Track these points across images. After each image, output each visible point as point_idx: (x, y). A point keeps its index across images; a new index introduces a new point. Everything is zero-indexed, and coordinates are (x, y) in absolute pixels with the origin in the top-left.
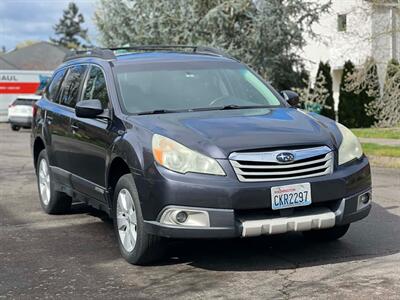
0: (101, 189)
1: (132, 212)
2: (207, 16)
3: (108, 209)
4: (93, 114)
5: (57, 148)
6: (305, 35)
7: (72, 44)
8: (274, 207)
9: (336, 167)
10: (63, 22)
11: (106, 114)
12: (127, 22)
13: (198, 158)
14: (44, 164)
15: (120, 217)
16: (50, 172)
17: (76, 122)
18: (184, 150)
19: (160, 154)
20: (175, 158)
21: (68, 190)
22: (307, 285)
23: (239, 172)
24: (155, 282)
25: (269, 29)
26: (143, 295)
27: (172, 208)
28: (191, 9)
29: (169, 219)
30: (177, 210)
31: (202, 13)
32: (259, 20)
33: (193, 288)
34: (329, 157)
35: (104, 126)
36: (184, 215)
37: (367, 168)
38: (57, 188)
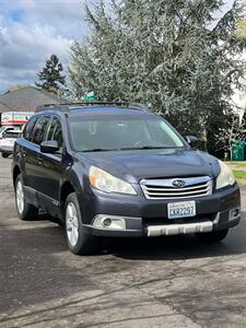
0: (56, 203)
1: (76, 218)
2: (155, 70)
3: (60, 216)
4: (53, 151)
5: (29, 173)
6: (233, 86)
7: (52, 88)
8: (169, 217)
9: (214, 191)
10: (45, 70)
11: (60, 151)
12: (92, 75)
13: (119, 183)
14: (20, 184)
15: (68, 222)
16: (24, 190)
17: (41, 156)
18: (110, 177)
19: (94, 179)
20: (104, 182)
21: (35, 203)
22: (189, 269)
23: (146, 193)
24: (89, 266)
25: (204, 81)
26: (79, 273)
27: (101, 216)
28: (143, 65)
29: (99, 223)
30: (104, 217)
31: (151, 68)
32: (195, 74)
33: (113, 270)
34: (209, 184)
35: (60, 160)
36: (109, 221)
37: (238, 192)
38: (28, 201)
